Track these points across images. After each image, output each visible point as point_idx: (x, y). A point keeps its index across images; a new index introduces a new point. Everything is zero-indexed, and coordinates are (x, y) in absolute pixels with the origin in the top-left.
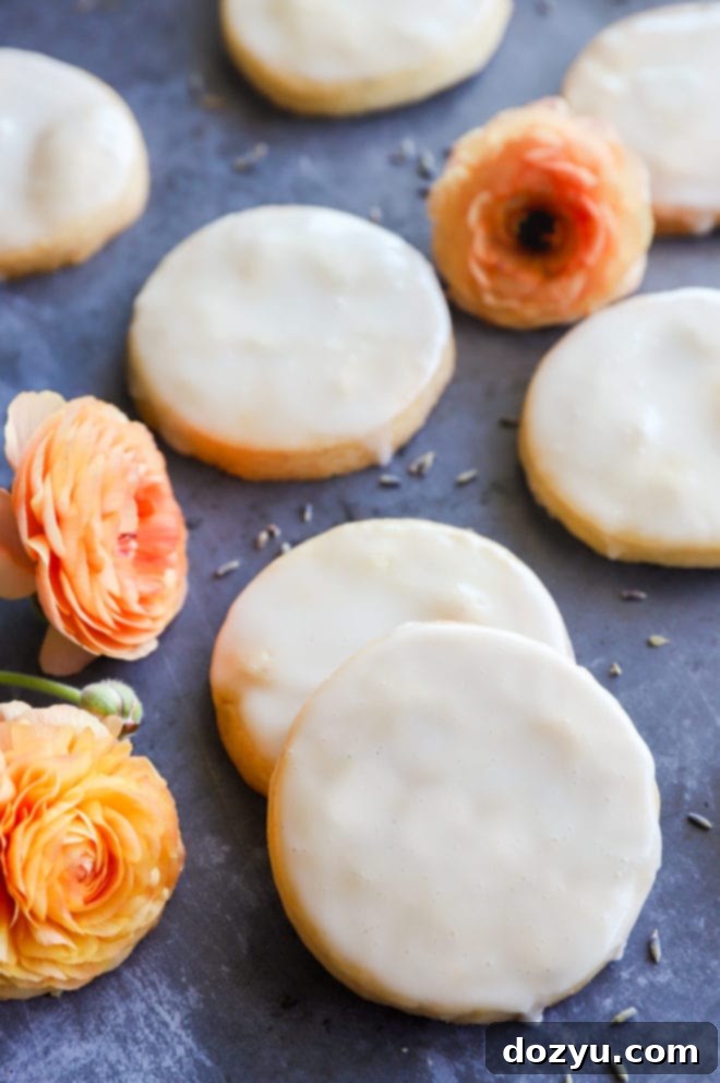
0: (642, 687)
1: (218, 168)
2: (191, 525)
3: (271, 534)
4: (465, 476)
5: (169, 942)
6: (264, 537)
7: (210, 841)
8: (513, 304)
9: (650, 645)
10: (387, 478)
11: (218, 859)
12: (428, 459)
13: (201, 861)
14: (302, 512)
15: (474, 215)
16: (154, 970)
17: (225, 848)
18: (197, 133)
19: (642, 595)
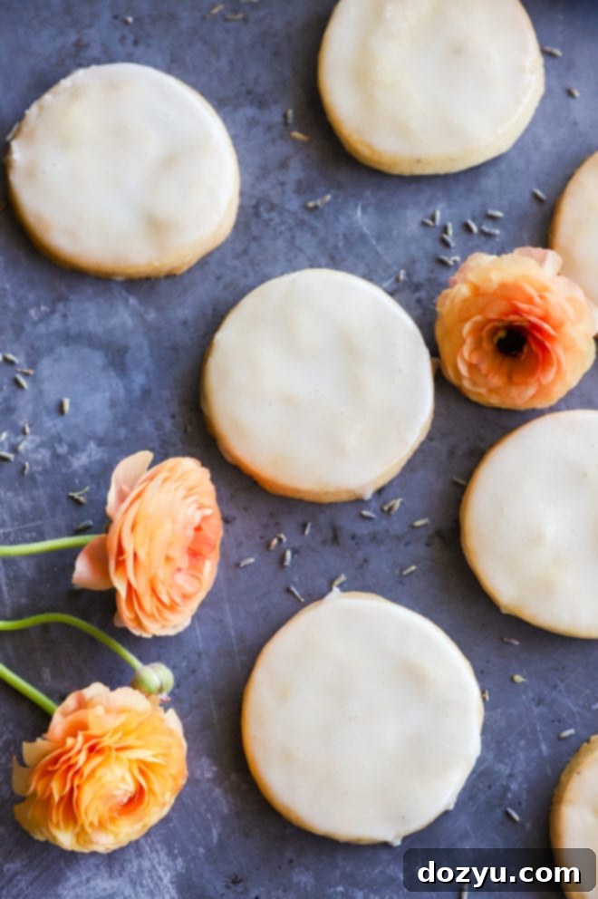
0: (500, 711)
1: (293, 204)
2: (226, 520)
3: (280, 540)
4: (419, 523)
5: (171, 825)
6: (275, 542)
7: (205, 761)
8: (483, 391)
9: (512, 680)
10: (365, 513)
11: (209, 775)
12: (397, 503)
13: (198, 774)
14: (304, 526)
15: (467, 327)
16: (159, 842)
17: (214, 768)
18: (283, 165)
19: (517, 643)
